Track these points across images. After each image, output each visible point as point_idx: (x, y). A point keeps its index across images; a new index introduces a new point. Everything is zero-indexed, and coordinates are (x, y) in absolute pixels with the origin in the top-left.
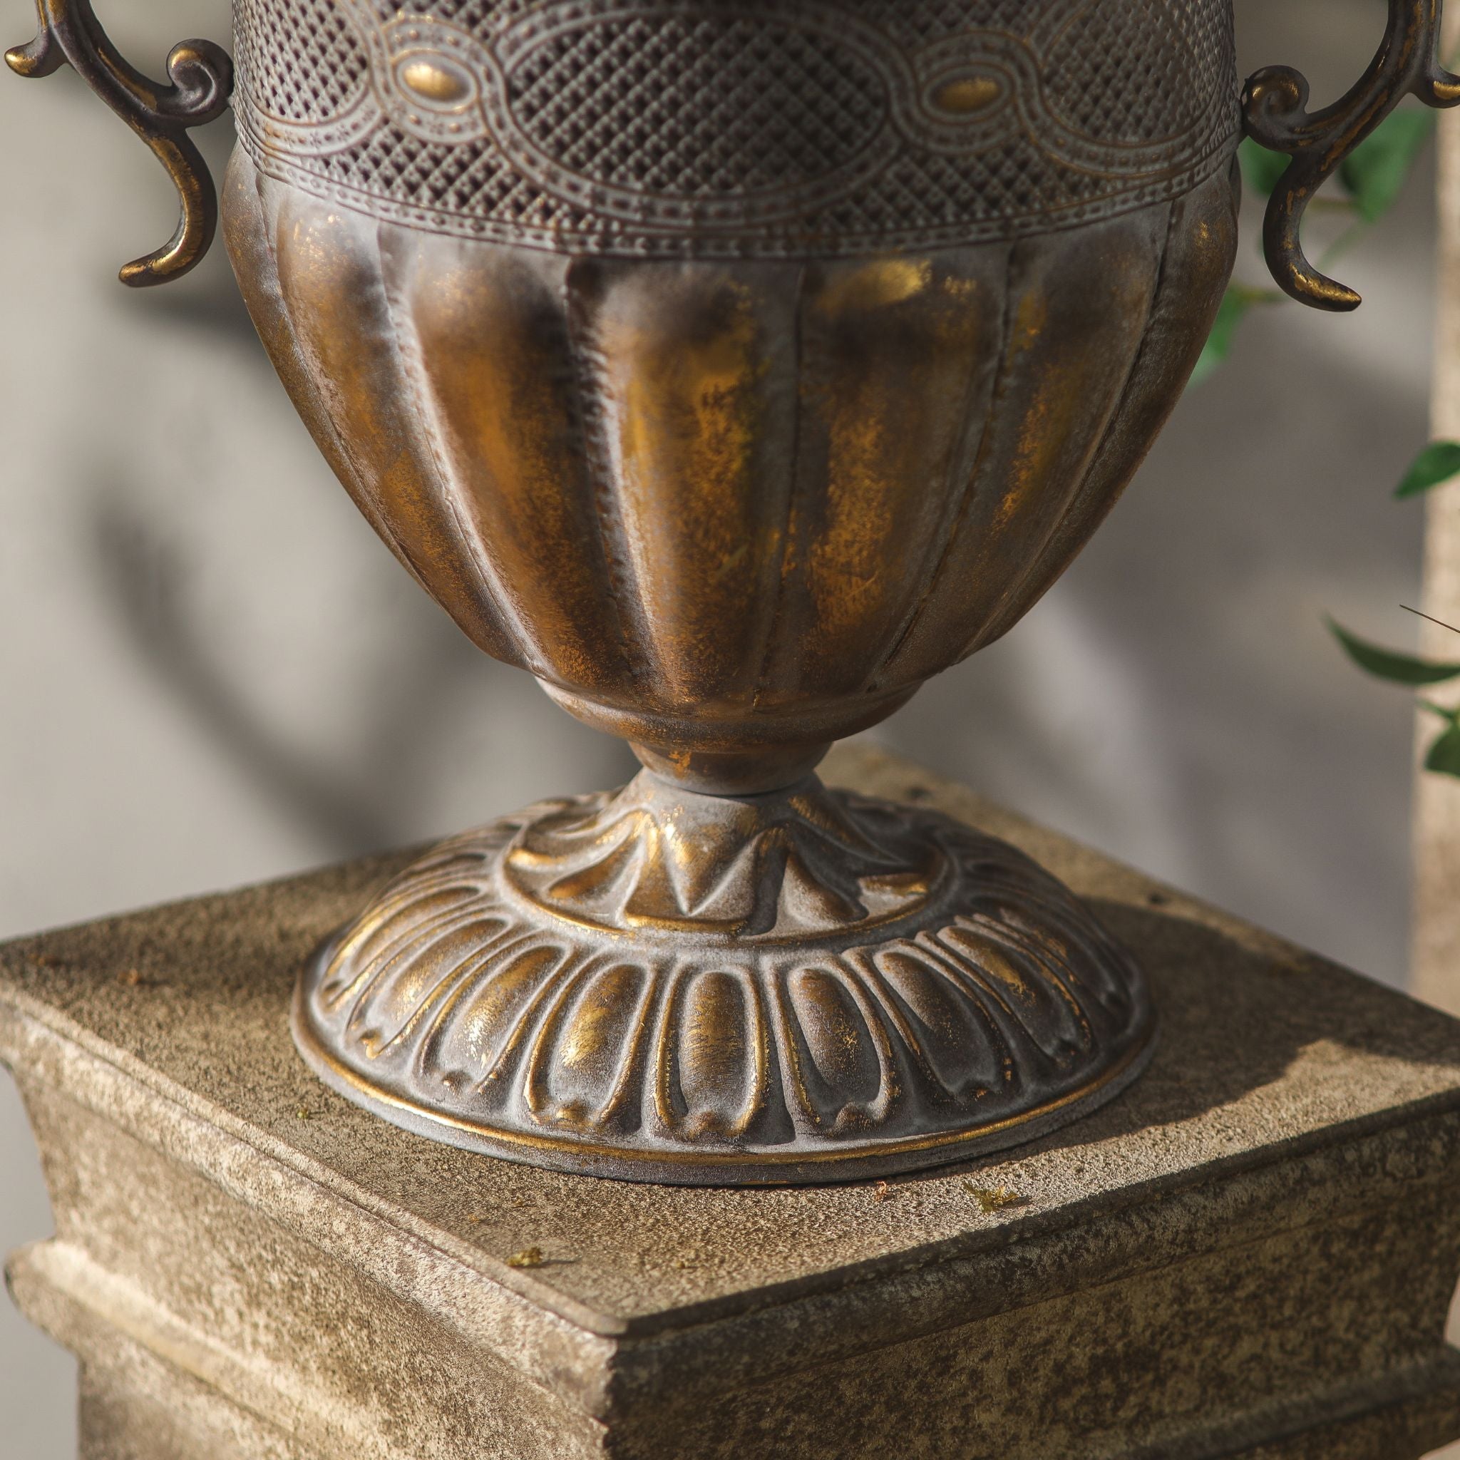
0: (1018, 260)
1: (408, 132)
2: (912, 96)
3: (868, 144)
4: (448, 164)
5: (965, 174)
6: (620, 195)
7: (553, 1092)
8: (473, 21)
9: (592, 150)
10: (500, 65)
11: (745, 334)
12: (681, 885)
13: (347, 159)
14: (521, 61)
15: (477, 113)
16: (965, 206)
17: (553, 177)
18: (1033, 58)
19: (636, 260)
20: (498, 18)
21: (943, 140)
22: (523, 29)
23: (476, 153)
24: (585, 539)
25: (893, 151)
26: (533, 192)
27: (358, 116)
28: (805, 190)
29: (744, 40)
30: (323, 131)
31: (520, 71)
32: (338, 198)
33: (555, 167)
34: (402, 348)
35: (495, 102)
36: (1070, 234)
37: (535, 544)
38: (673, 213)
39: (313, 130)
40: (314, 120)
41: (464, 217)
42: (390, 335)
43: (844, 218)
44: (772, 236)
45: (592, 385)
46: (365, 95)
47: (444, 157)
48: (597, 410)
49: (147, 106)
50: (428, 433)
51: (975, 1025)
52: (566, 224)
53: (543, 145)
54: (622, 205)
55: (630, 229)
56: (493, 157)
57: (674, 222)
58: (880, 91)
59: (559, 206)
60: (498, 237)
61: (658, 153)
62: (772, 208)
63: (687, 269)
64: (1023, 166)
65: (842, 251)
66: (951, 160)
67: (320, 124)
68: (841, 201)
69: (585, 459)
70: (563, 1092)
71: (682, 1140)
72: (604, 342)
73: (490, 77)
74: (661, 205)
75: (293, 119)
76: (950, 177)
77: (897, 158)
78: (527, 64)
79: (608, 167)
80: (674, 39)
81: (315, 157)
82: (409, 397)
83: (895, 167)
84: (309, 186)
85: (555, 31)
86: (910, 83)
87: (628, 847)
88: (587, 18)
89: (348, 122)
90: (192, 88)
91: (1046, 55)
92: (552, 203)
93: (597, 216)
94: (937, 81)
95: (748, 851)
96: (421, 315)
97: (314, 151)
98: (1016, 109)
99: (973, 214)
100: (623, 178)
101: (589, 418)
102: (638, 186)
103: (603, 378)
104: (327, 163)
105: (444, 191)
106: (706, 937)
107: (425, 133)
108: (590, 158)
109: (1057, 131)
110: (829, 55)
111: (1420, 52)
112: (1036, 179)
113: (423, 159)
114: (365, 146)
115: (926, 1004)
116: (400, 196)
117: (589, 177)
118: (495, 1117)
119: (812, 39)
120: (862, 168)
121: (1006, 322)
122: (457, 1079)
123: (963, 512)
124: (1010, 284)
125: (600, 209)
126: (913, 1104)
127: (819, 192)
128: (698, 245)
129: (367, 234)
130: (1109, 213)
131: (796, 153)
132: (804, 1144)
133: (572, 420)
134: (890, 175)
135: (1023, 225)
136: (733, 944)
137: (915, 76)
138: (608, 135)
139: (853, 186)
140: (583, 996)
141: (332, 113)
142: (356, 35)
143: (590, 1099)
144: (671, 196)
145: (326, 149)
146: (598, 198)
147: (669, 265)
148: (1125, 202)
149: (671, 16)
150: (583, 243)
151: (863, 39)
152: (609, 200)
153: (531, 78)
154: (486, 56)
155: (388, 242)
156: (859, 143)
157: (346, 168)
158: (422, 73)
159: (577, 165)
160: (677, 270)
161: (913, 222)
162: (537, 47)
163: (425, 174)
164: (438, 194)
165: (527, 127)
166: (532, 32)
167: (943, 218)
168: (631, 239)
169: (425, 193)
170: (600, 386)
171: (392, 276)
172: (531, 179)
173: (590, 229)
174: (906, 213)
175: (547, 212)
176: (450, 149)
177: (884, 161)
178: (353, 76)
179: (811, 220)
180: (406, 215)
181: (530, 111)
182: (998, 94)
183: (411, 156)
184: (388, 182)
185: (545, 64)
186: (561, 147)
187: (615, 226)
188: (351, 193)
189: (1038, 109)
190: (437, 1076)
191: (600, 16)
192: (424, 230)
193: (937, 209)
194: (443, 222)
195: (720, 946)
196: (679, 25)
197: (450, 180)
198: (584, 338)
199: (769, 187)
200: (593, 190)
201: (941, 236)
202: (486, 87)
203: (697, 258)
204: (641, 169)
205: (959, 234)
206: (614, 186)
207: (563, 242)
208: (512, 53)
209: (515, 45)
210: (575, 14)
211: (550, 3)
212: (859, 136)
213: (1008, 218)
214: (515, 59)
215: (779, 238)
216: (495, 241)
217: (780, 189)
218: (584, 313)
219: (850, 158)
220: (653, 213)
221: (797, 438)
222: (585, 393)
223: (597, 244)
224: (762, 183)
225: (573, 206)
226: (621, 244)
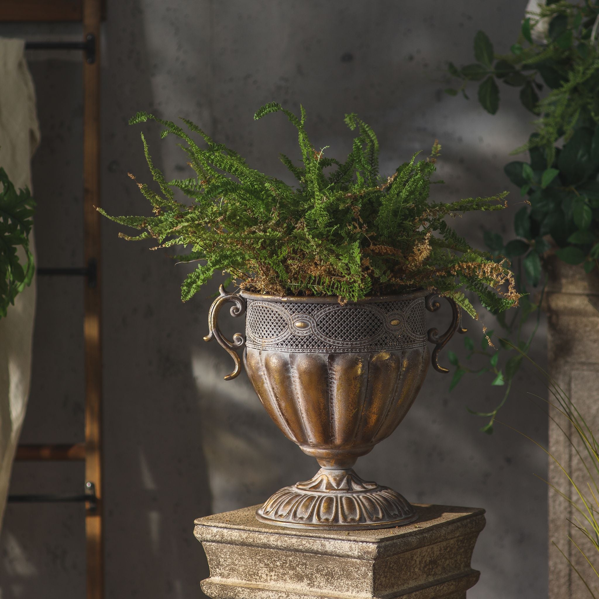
0: (403, 353)
1: (296, 335)
2: (387, 322)
3: (380, 331)
4: (305, 340)
5: (395, 337)
6: (338, 342)
7: (322, 518)
8: (310, 313)
9: (333, 334)
10: (315, 320)
12: (334, 485)
14: (319, 319)
15: (311, 329)
19: (341, 353)
20: (315, 312)
21: (392, 331)
22: (319, 313)
23: (310, 337)
24: (327, 410)
25: (384, 332)
26: (322, 343)
27: (286, 334)
28: (370, 339)
29: (359, 312)
30: (277, 339)
31: (319, 321)
32: (280, 350)
33: (326, 338)
34: (293, 377)
35: (314, 327)
36: (411, 349)
37: (318, 412)
38: (347, 344)
40: (275, 337)
41: (308, 349)
42: (291, 375)
43: (376, 344)
44: (364, 348)
45: (332, 378)
46: (287, 330)
47: (304, 339)
48: (332, 383)
50: (297, 393)
51: (393, 505)
52: (328, 348)
53: (324, 334)
54: (338, 343)
55: (340, 348)
56: (313, 337)
57: (347, 346)
58: (382, 321)
59: (326, 345)
61: (345, 333)
62: (364, 343)
63: (350, 354)
64: (404, 336)
65: (376, 350)
66: (393, 334)
67: (276, 337)
68: (376, 341)
69: (329, 393)
70: (323, 517)
71: (347, 523)
72: (334, 369)
73: (313, 323)
74: (345, 343)
75: (269, 338)
76: (393, 337)
77: (385, 334)
78: (320, 319)
79: (336, 337)
80: (347, 313)
81: (275, 344)
82: (293, 386)
84: (273, 350)
85: (326, 313)
87: (321, 481)
88: (332, 310)
89: (283, 336)
90: (239, 342)
91: (407, 316)
92: (325, 344)
93: (334, 346)
94: (391, 320)
95: (345, 479)
96: (298, 369)
97: (275, 343)
98: (403, 326)
99: (396, 344)
100: (338, 338)
101: (331, 385)
102: (341, 340)
103: (334, 376)
104: (278, 345)
105: (304, 345)
106: (343, 491)
107: (300, 335)
108: (332, 336)
109: (409, 330)
110: (373, 315)
111: (459, 323)
112: (406, 339)
113: (299, 340)
114: (287, 339)
115: (384, 500)
116: (294, 347)
117: (332, 339)
118: (311, 523)
119: (370, 312)
120: (379, 335)
121: (401, 365)
122: (302, 518)
123: (392, 403)
124: (402, 358)
125: (334, 344)
126: (386, 517)
127: (372, 340)
128: (352, 350)
129: (287, 356)
130: (416, 347)
131: (368, 332)
132: (368, 522)
133: (327, 386)
134: (383, 337)
135: (405, 347)
136: (348, 493)
137: (387, 319)
138: (336, 331)
139: (378, 339)
140: (323, 502)
141: (279, 335)
142: (285, 319)
143: (329, 518)
144: (347, 341)
145: (277, 342)
146: (334, 342)
147: (347, 354)
148: (418, 345)
149: (347, 308)
150: (331, 351)
151: (379, 312)
152: (336, 343)
153: (321, 322)
154: (312, 319)
155: (292, 357)
157: (282, 344)
158: (298, 324)
159: (330, 337)
162: (322, 316)
163: (300, 342)
164: (302, 346)
165: (320, 331)
166: (321, 313)
167: (392, 345)
169: (300, 346)
171: (292, 363)
172: (321, 340)
173: (332, 348)
174: (386, 344)
175: (325, 346)
176: (305, 337)
177: (383, 334)
178: (284, 327)
179: (371, 345)
180: (296, 350)
181: (321, 328)
182: (400, 323)
183: (297, 339)
184: (292, 345)
185: (324, 319)
186: (327, 334)
187: (337, 347)
188: (283, 349)
190: (298, 519)
191: (334, 310)
192: (299, 353)
194: (303, 351)
195: (345, 493)
196: (348, 310)
197: (305, 343)
198: (331, 369)
199: (364, 339)
200: (333, 341)
201: (392, 348)
202: (312, 324)
203: (351, 352)
204: (342, 337)
205: (394, 348)
206: (337, 340)
207: (327, 351)
208: (317, 318)
209: (318, 316)
210: (329, 309)
211: (325, 308)
212: (379, 329)
213: (402, 346)
214: (318, 319)
215: (366, 348)
216: (314, 353)
217: (366, 339)
218: (331, 364)
219: (377, 333)
220: (344, 344)
221: (367, 387)
222: (330, 380)
223: (334, 351)
224: (363, 338)
225: (329, 344)
226: (338, 351)
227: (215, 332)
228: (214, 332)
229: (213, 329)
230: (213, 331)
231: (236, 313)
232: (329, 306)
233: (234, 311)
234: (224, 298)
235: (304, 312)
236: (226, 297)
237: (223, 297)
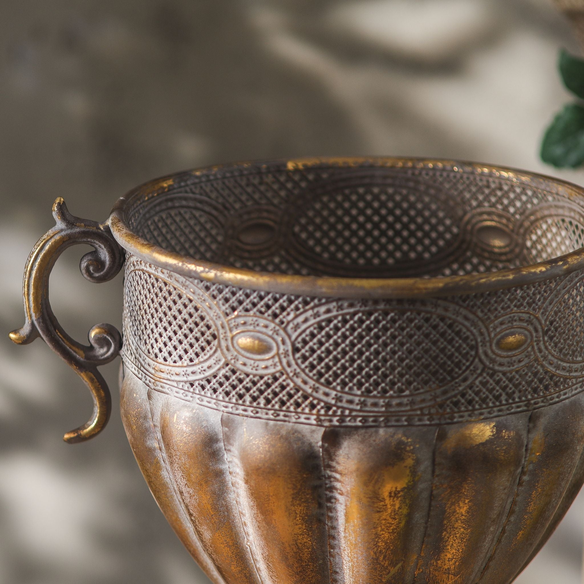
0: (533, 419)
1: (238, 369)
2: (488, 344)
3: (468, 368)
4: (261, 384)
5: (510, 380)
6: (350, 397)
8: (275, 316)
9: (336, 376)
10: (289, 337)
11: (410, 462)
13: (204, 383)
14: (300, 334)
15: (277, 359)
16: (510, 396)
17: (316, 390)
18: (541, 324)
19: (357, 428)
20: (288, 314)
21: (501, 365)
22: (301, 319)
23: (276, 379)
24: (321, 562)
25: (479, 371)
26: (305, 397)
27: (211, 362)
28: (439, 391)
29: (411, 321)
30: (190, 370)
31: (300, 339)
32: (198, 401)
33: (317, 385)
34: (230, 473)
35: (286, 354)
36: (554, 406)
37: (296, 565)
38: (375, 405)
39: (185, 369)
40: (185, 364)
41: (269, 409)
42: (224, 467)
43: (456, 404)
44: (423, 414)
45: (332, 489)
46: (215, 352)
47: (258, 381)
48: (333, 501)
49: (80, 356)
50: (241, 513)
52: (322, 412)
53: (311, 374)
54: (351, 402)
55: (354, 413)
56: (284, 381)
57: (376, 409)
58: (473, 343)
59: (318, 404)
60: (287, 419)
61: (369, 376)
62: (423, 401)
63: (381, 431)
64: (535, 374)
65: (455, 420)
66: (504, 374)
67: (188, 366)
68: (455, 396)
69: (325, 524)
72: (339, 468)
73: (284, 342)
74: (370, 401)
75: (172, 364)
76: (504, 382)
77: (480, 375)
78: (304, 335)
79: (344, 384)
80: (377, 321)
81: (185, 382)
82: (232, 496)
83: (480, 379)
84: (180, 395)
85: (318, 319)
86: (487, 339)
88: (335, 313)
89: (206, 365)
90: (102, 347)
91: (546, 321)
92: (315, 402)
93: (338, 408)
94: (499, 337)
96: (244, 458)
97: (185, 379)
98: (533, 348)
99: (514, 399)
100: (351, 389)
101: (329, 504)
102: (359, 393)
103: (338, 485)
104: (192, 385)
105: (258, 397)
107: (248, 369)
108: (334, 380)
109: (550, 357)
110: (450, 326)
112: (541, 381)
113: (247, 382)
114: (215, 376)
116: (234, 400)
117: (334, 389)
119: (442, 319)
120: (465, 380)
121: (526, 450)
123: (499, 541)
124: (529, 432)
125: (339, 404)
127: (445, 393)
128: (387, 420)
129: (215, 419)
130: (570, 395)
131: (435, 373)
133: (320, 506)
134: (477, 382)
135: (536, 403)
137: (489, 335)
138: (344, 368)
139: (461, 388)
141: (196, 361)
142: (211, 323)
144: (375, 397)
145: (192, 378)
146: (338, 399)
147: (373, 430)
148: (576, 389)
149: (376, 311)
150: (331, 421)
151: (466, 318)
152: (344, 400)
153: (305, 342)
154: (281, 332)
155: (226, 422)
156: (464, 368)
157: (203, 387)
158: (244, 341)
159: (328, 383)
160: (377, 432)
161: (487, 404)
162: (308, 327)
163: (248, 390)
164: (254, 399)
165: (303, 366)
166: (306, 320)
167: (501, 402)
168: (355, 418)
169: (248, 398)
170: (336, 489)
171: (228, 438)
172: (304, 391)
173: (334, 414)
174: (484, 400)
175: (313, 406)
176: (262, 377)
177: (475, 376)
178: (209, 343)
179: (441, 406)
180: (237, 409)
181: (305, 358)
182: (526, 341)
183: (241, 381)
184: (227, 394)
185: (313, 335)
186: (320, 375)
187: (347, 412)
188: (206, 399)
189: (543, 347)
191: (340, 312)
192: (247, 416)
193: (497, 398)
194: (257, 412)
196: (379, 315)
197: (261, 392)
198: (329, 467)
199: (422, 391)
200: (336, 395)
201: (500, 411)
202: (282, 347)
203: (386, 426)
204: (360, 385)
205: (508, 409)
206: (346, 393)
207: (320, 420)
208: (295, 331)
209: (297, 327)
210: (328, 311)
211: (316, 306)
212: (464, 364)
213: (529, 400)
214: (297, 333)
215: (426, 415)
216: (285, 421)
217: (427, 392)
218: (330, 455)
219: (460, 375)
220: (366, 405)
221: (429, 510)
222: (328, 493)
223: (338, 421)
224: (418, 389)
225: (326, 403)
226: (350, 421)
227: (39, 323)
228: (36, 323)
229: (33, 315)
230: (34, 318)
231: (97, 275)
232: (327, 302)
233: (91, 268)
234: (63, 233)
235: (261, 313)
236: (69, 231)
237: (62, 230)
